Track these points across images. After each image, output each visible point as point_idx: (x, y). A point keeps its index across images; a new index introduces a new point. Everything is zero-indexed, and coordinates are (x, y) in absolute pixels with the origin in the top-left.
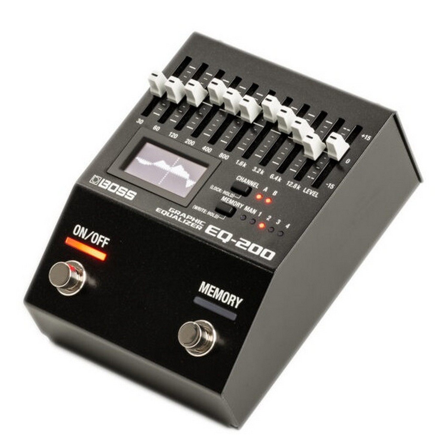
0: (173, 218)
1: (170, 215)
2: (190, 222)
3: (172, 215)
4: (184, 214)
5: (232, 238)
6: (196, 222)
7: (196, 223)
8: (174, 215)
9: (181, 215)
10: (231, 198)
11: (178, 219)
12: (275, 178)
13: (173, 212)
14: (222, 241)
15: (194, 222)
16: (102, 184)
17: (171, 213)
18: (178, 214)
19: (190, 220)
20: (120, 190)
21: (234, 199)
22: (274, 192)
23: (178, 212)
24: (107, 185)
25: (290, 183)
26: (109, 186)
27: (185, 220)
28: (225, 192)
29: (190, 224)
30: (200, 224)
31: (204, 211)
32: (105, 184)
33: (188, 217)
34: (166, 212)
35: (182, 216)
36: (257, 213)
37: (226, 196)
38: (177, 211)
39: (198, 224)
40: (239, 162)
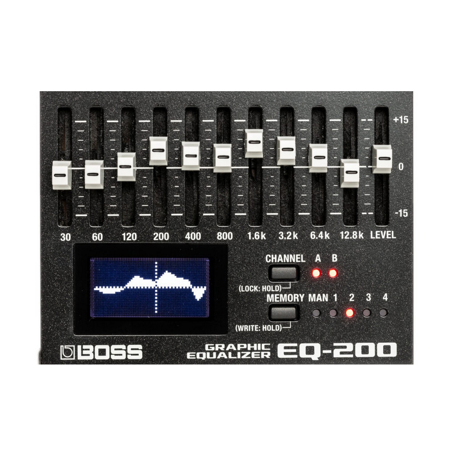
0: (219, 357)
1: (211, 355)
2: (248, 353)
3: (215, 354)
4: (230, 345)
5: (322, 349)
6: (255, 349)
7: (257, 351)
8: (218, 352)
9: (228, 349)
10: (278, 293)
11: (227, 356)
12: (319, 236)
13: (213, 349)
14: (311, 358)
15: (252, 350)
16: (82, 355)
17: (211, 353)
18: (222, 348)
19: (246, 350)
20: (113, 352)
21: (284, 292)
22: (333, 258)
23: (221, 346)
24: (90, 352)
25: (345, 235)
26: (94, 352)
27: (239, 354)
28: (264, 288)
29: (250, 355)
30: (263, 348)
31: (255, 328)
32: (85, 352)
33: (239, 348)
34: (204, 354)
35: (230, 350)
36: (331, 298)
37: (271, 293)
38: (217, 345)
39: (261, 351)
40: (253, 236)
